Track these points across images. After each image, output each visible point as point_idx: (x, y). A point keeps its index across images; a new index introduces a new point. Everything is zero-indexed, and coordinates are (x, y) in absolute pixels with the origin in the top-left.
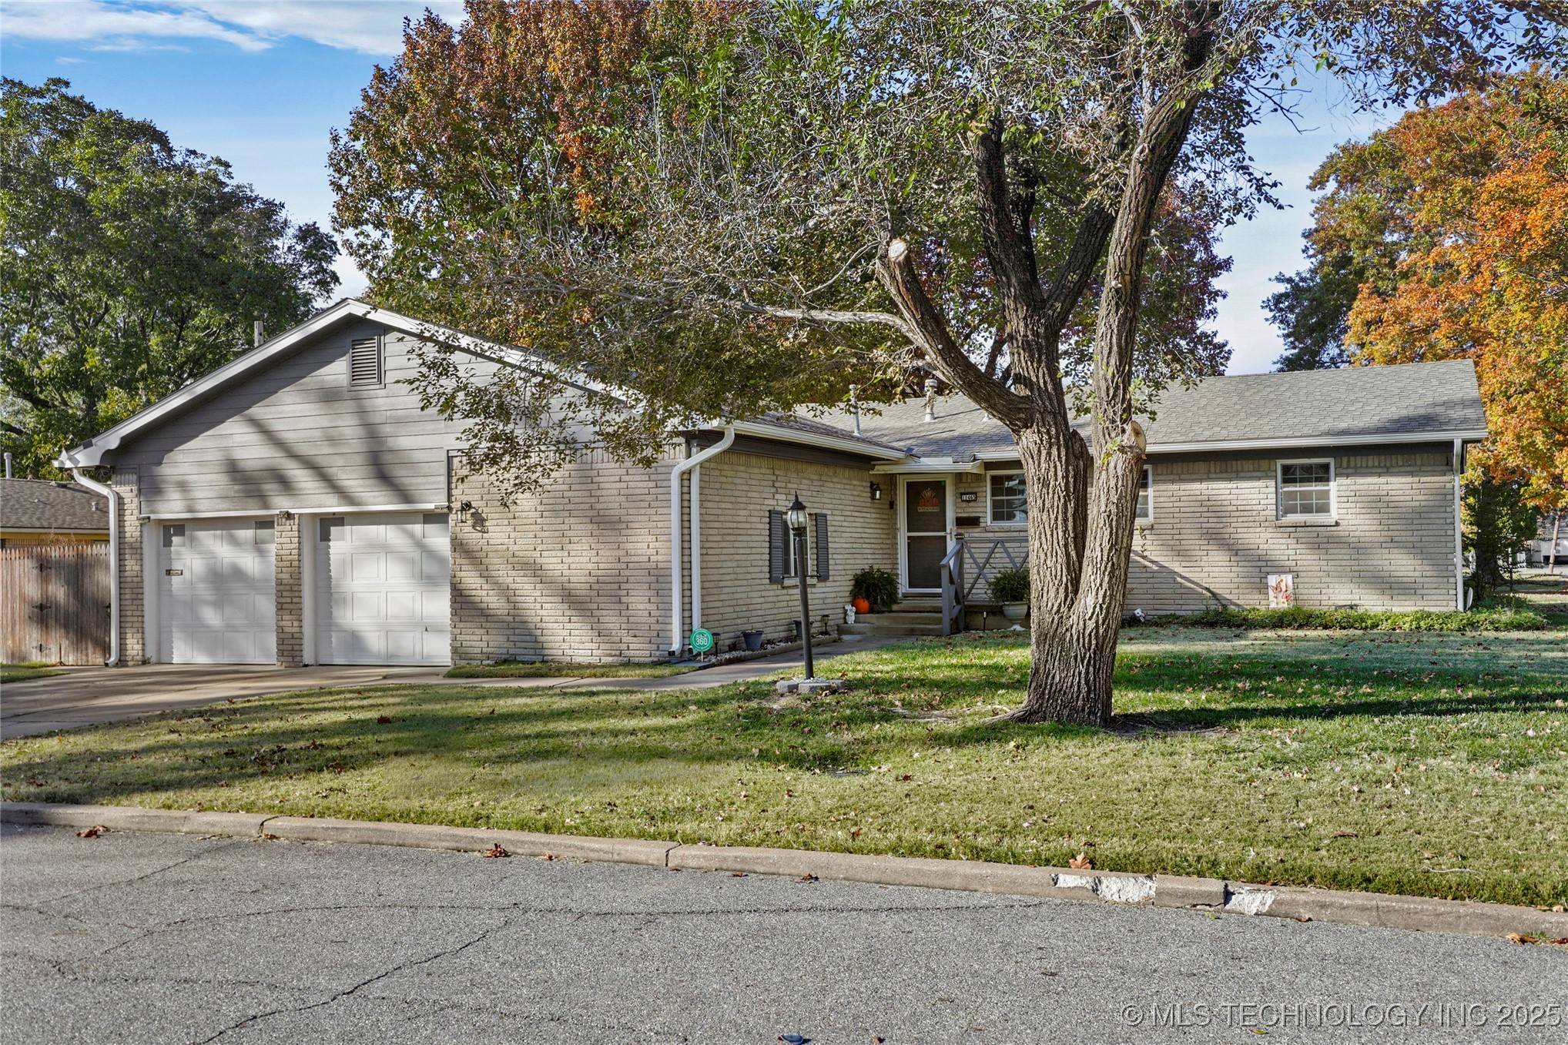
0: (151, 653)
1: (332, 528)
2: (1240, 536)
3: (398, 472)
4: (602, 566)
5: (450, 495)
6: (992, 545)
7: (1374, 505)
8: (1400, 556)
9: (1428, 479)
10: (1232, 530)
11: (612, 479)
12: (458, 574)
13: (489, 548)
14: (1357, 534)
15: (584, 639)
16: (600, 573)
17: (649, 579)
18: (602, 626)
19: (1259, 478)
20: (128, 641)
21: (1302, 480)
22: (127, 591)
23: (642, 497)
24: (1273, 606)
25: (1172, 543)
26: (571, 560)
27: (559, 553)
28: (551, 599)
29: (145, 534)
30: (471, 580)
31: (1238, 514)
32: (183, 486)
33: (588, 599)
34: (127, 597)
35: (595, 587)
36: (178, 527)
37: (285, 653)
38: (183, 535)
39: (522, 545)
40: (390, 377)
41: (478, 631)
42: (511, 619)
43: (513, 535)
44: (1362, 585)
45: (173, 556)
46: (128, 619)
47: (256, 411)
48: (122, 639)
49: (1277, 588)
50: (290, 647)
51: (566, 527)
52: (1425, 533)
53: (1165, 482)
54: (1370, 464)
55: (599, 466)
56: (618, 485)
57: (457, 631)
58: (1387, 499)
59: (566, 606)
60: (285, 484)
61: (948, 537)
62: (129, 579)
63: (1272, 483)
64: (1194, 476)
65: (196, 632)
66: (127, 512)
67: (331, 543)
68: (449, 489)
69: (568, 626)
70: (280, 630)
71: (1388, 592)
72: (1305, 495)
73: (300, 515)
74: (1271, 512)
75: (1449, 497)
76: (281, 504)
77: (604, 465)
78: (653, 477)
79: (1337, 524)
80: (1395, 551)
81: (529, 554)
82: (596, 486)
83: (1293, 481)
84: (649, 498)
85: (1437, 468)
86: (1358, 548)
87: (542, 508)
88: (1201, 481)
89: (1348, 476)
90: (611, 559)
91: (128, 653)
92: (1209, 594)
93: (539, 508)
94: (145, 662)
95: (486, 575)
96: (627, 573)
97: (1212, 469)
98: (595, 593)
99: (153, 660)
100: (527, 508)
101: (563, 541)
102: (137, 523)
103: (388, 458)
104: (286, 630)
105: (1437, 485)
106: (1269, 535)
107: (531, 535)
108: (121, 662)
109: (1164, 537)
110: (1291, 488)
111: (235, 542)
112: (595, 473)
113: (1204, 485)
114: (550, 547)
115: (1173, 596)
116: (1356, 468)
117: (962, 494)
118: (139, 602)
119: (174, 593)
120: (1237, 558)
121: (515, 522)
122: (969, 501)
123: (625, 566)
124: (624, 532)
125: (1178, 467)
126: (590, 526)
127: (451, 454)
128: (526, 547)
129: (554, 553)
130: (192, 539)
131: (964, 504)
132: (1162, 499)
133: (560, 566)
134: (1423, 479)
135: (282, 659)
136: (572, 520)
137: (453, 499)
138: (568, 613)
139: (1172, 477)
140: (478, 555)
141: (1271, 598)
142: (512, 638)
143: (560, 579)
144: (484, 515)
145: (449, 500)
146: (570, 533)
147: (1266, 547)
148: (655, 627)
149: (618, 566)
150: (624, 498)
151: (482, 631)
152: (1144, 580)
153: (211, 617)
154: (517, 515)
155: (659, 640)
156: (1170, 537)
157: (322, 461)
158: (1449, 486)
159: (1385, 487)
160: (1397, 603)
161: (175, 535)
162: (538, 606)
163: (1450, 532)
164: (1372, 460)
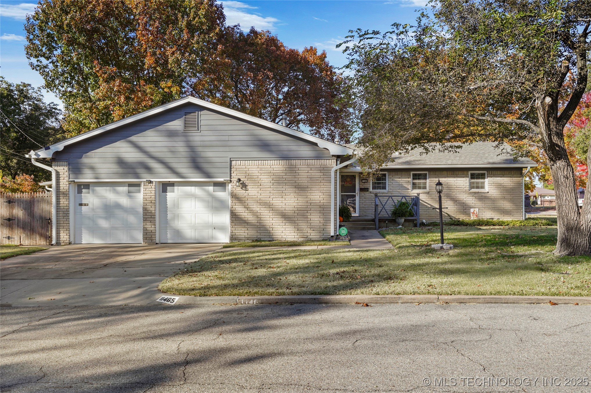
0: (72, 240)
1: (168, 187)
2: (457, 196)
3: (204, 165)
4: (299, 204)
5: (231, 176)
6: (388, 198)
7: (499, 186)
8: (507, 203)
9: (515, 179)
10: (455, 194)
11: (305, 171)
12: (234, 207)
13: (249, 197)
14: (494, 196)
15: (291, 232)
16: (299, 207)
17: (320, 209)
18: (300, 227)
19: (464, 177)
20: (61, 234)
21: (477, 178)
22: (61, 213)
23: (317, 179)
24: (472, 218)
25: (435, 198)
26: (286, 202)
27: (281, 199)
28: (277, 216)
29: (71, 188)
30: (240, 209)
31: (457, 189)
32: (92, 168)
33: (294, 217)
34: (61, 215)
35: (297, 212)
36: (87, 186)
37: (148, 239)
38: (89, 189)
39: (265, 196)
40: (203, 128)
41: (243, 229)
42: (259, 224)
43: (259, 192)
44: (495, 212)
45: (83, 198)
46: (61, 225)
47: (134, 138)
48: (58, 233)
49: (474, 213)
50: (150, 236)
51: (284, 189)
52: (514, 195)
53: (433, 177)
54: (498, 173)
55: (299, 166)
56: (307, 174)
57: (233, 229)
58: (503, 185)
59: (284, 219)
60: (148, 169)
61: (356, 195)
62: (61, 208)
63: (468, 179)
64: (443, 176)
65: (95, 230)
66: (61, 178)
67: (167, 194)
68: (231, 173)
69: (285, 227)
70: (145, 230)
71: (503, 214)
72: (477, 183)
73: (156, 181)
74: (467, 188)
75: (521, 184)
76: (146, 177)
77: (301, 166)
78: (322, 171)
79: (488, 193)
80: (505, 201)
81: (267, 199)
82: (297, 174)
83: (474, 178)
84: (321, 179)
85: (518, 175)
86: (493, 200)
87: (274, 182)
88: (445, 177)
89: (491, 177)
90: (303, 202)
91: (61, 239)
92: (447, 215)
93: (272, 182)
94: (70, 243)
95: (247, 208)
96: (310, 207)
97: (449, 174)
98: (296, 214)
99: (73, 242)
100: (266, 182)
101: (282, 195)
102: (67, 183)
103: (200, 160)
104: (148, 229)
105: (518, 181)
106: (467, 196)
107: (268, 192)
108: (58, 244)
109: (433, 196)
110: (473, 181)
111: (117, 193)
112: (296, 169)
113: (446, 179)
114: (277, 197)
115: (435, 216)
116: (494, 174)
117: (362, 180)
118: (67, 217)
119: (83, 213)
120: (456, 203)
121: (261, 187)
122: (365, 183)
123: (310, 204)
124: (309, 192)
125: (437, 173)
126: (295, 189)
127: (232, 159)
128: (266, 196)
129: (278, 199)
130: (93, 191)
131: (363, 184)
132: (432, 183)
133: (281, 204)
134: (514, 179)
135: (146, 241)
136: (287, 187)
137: (232, 177)
138: (285, 222)
139: (436, 176)
140: (243, 199)
141: (471, 216)
142: (259, 231)
143: (281, 209)
144: (247, 184)
145: (231, 178)
146: (285, 192)
147: (465, 199)
148: (323, 227)
149: (307, 204)
150: (310, 179)
151: (245, 229)
152: (425, 210)
153: (104, 224)
154: (262, 184)
155: (324, 232)
156: (434, 196)
157: (168, 160)
158: (521, 181)
159: (502, 181)
160: (505, 218)
161: (84, 188)
162: (271, 219)
163: (521, 195)
164: (499, 172)
